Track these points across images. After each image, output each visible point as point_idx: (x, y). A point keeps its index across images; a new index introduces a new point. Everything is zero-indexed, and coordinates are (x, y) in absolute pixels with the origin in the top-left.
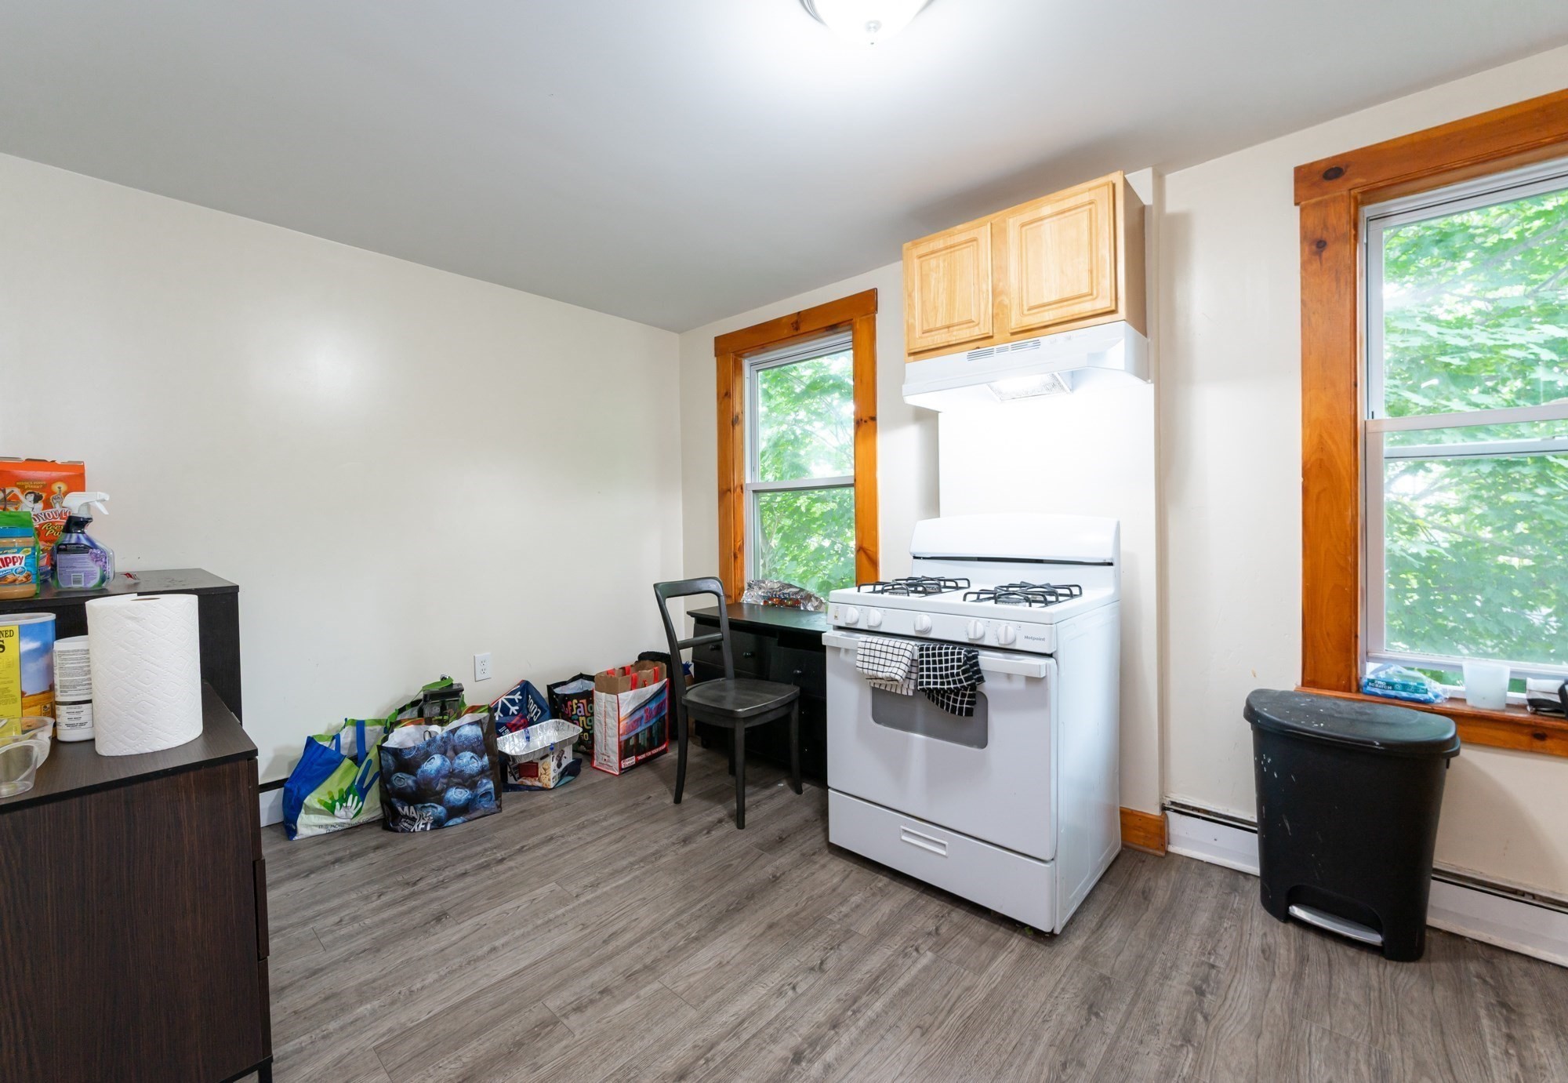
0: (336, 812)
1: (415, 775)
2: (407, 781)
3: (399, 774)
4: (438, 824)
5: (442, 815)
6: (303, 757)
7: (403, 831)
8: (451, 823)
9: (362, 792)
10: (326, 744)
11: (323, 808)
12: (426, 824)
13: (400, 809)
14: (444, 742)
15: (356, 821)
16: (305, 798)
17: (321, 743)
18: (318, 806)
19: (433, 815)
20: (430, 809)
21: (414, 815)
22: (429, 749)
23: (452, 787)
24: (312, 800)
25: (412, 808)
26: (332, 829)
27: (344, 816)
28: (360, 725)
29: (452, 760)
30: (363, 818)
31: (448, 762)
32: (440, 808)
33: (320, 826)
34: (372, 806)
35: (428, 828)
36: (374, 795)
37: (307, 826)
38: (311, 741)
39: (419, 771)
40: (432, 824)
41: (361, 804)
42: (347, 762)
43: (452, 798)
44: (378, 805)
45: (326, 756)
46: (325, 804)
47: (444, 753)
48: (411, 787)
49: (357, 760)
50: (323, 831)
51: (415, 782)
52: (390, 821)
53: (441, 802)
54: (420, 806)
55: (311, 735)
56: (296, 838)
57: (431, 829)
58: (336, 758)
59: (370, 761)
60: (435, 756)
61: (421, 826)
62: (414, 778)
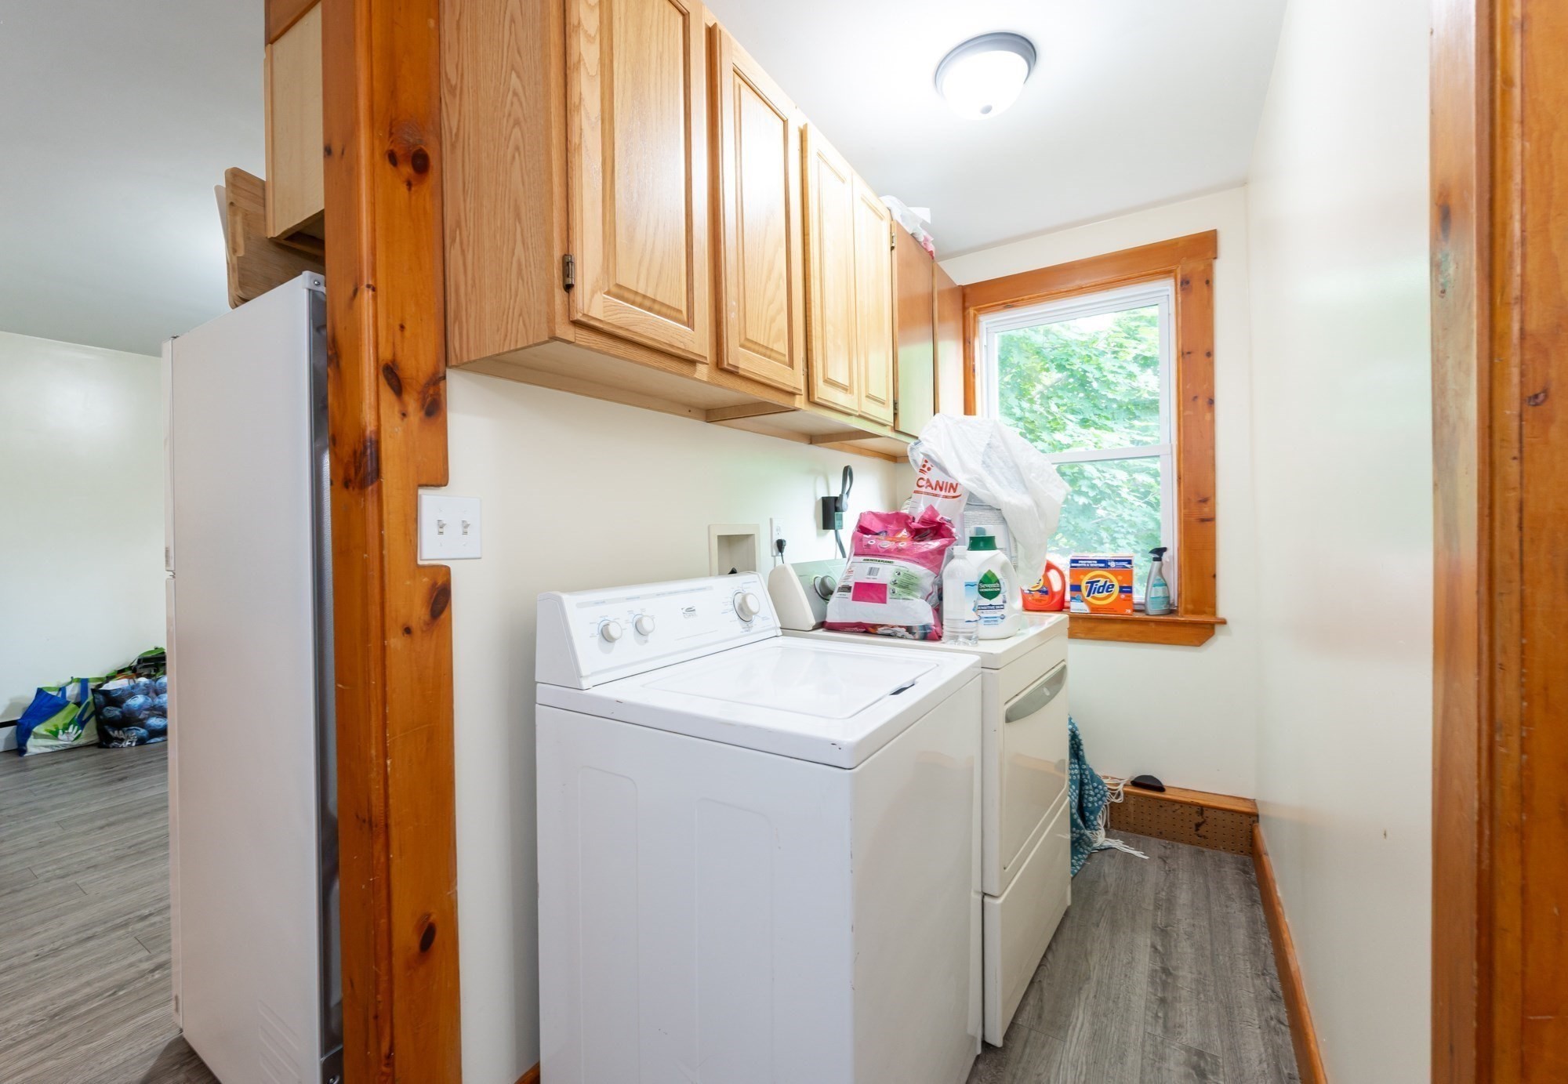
0: (59, 737)
1: (121, 707)
2: (114, 712)
3: (108, 708)
4: (141, 741)
5: (145, 735)
6: (34, 701)
7: (114, 747)
8: (152, 741)
9: (81, 723)
10: (54, 693)
11: (48, 734)
12: (132, 742)
13: (111, 733)
14: (147, 687)
15: (76, 743)
16: (34, 727)
17: (50, 693)
18: (45, 733)
19: (137, 734)
20: (135, 731)
21: (123, 737)
22: (134, 691)
23: (153, 716)
24: (40, 729)
25: (121, 732)
26: (57, 749)
27: (65, 740)
28: (84, 682)
29: (153, 699)
30: (82, 741)
31: (150, 700)
32: (142, 731)
33: (46, 747)
34: (89, 733)
35: (134, 744)
36: (92, 724)
37: (35, 746)
38: (40, 691)
39: (124, 705)
40: (137, 742)
41: (80, 731)
42: (71, 706)
43: (153, 724)
44: (95, 732)
45: (52, 702)
46: (51, 732)
47: (147, 694)
48: (118, 716)
49: (78, 704)
50: (49, 750)
51: (122, 712)
52: (104, 741)
53: (143, 726)
54: (126, 729)
55: (40, 687)
56: (26, 755)
57: (136, 745)
58: (61, 702)
59: (88, 703)
60: (139, 696)
61: (128, 743)
62: (120, 710)
